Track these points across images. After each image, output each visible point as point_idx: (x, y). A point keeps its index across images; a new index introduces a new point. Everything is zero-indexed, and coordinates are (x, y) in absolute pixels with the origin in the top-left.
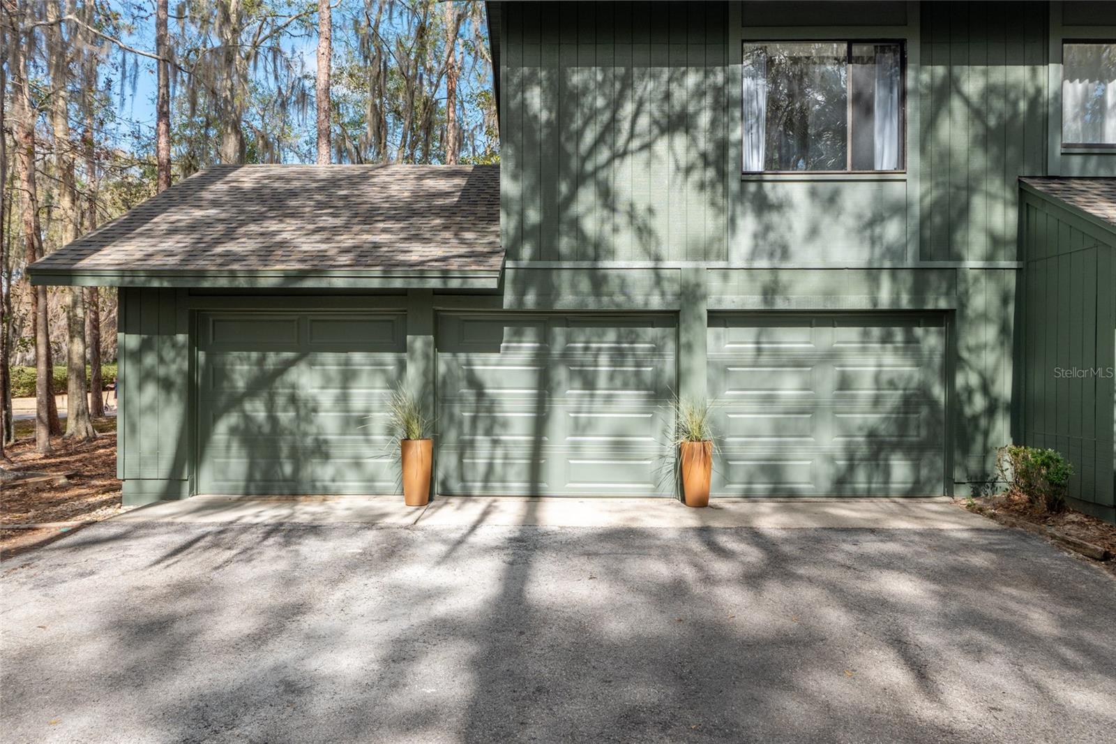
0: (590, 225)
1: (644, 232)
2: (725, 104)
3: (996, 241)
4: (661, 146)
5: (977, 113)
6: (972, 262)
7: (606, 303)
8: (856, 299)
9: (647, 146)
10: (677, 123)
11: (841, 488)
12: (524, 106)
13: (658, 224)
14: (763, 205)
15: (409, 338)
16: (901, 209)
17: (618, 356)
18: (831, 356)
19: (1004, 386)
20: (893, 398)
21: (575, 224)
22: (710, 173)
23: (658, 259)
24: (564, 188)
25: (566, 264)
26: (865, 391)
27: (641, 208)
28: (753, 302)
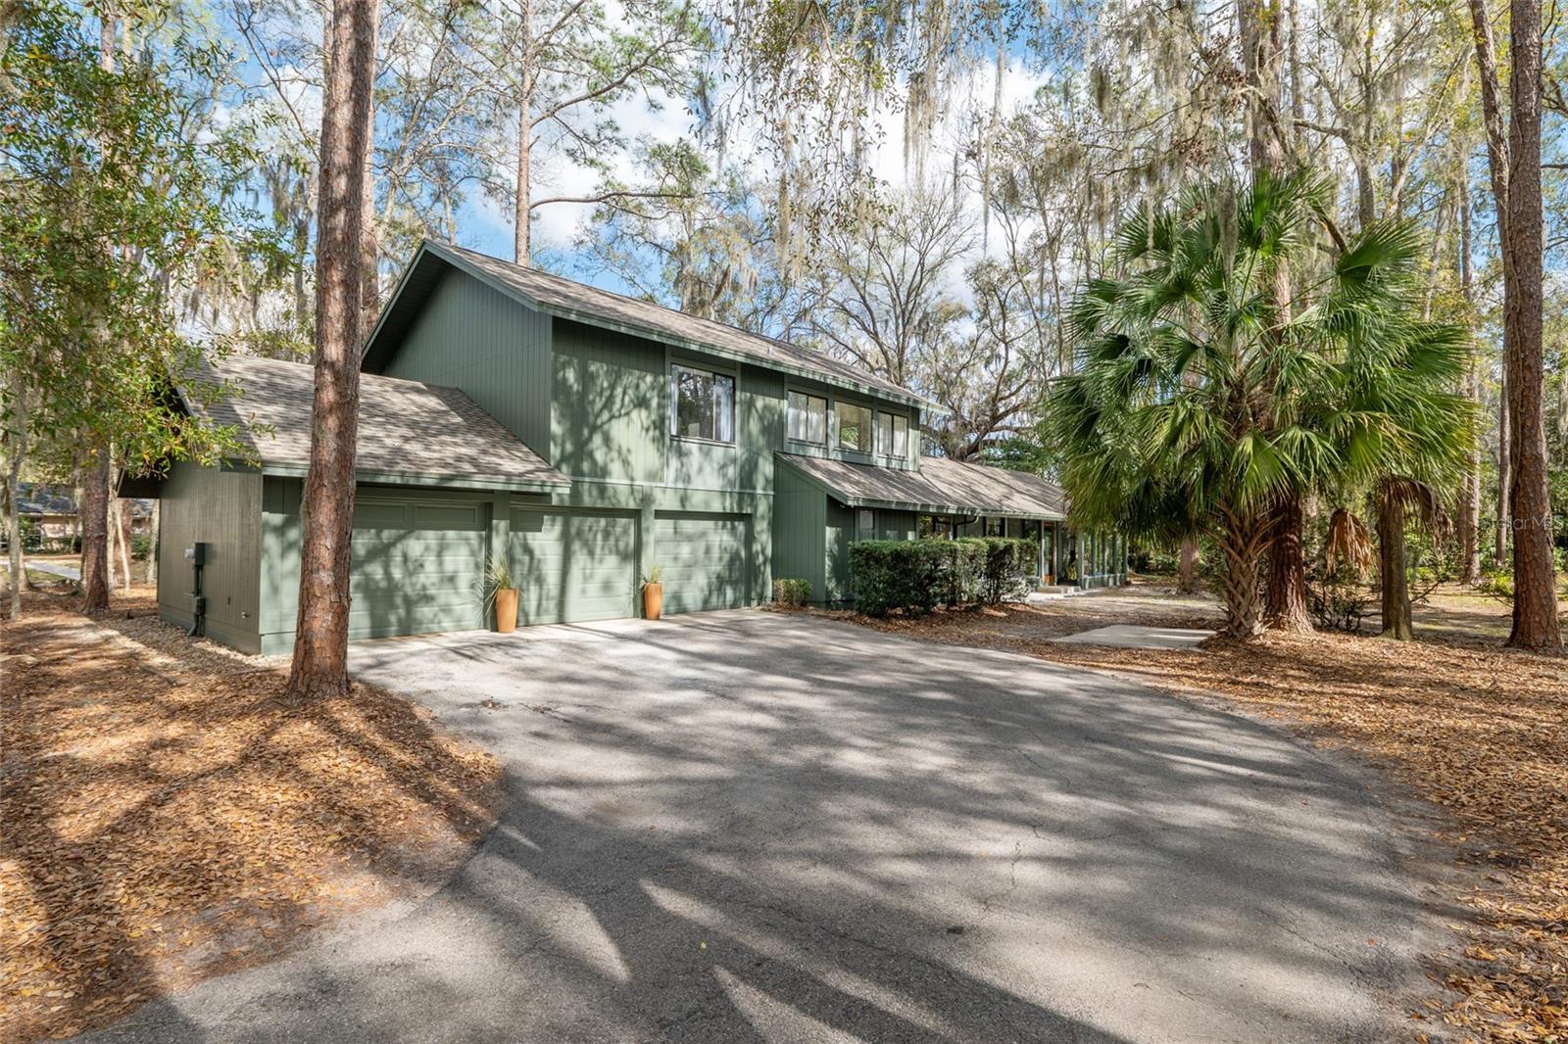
0: (599, 456)
1: (626, 463)
2: (663, 395)
3: (767, 480)
4: (635, 414)
5: (761, 418)
6: (759, 491)
7: (607, 504)
8: (716, 507)
9: (627, 414)
10: (642, 403)
11: (706, 607)
12: (565, 379)
13: (632, 459)
14: (681, 454)
15: (495, 522)
16: (734, 461)
17: (607, 535)
18: (703, 534)
19: (769, 552)
20: (726, 557)
21: (591, 455)
22: (657, 433)
23: (632, 479)
24: (586, 432)
25: (587, 479)
26: (716, 553)
27: (624, 449)
28: (676, 506)
